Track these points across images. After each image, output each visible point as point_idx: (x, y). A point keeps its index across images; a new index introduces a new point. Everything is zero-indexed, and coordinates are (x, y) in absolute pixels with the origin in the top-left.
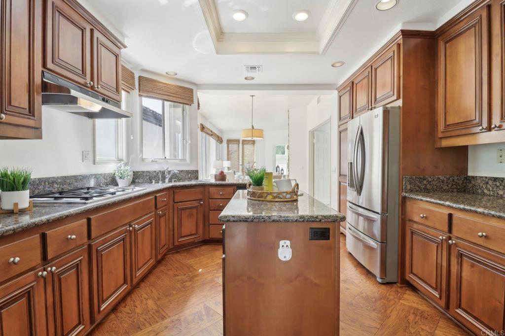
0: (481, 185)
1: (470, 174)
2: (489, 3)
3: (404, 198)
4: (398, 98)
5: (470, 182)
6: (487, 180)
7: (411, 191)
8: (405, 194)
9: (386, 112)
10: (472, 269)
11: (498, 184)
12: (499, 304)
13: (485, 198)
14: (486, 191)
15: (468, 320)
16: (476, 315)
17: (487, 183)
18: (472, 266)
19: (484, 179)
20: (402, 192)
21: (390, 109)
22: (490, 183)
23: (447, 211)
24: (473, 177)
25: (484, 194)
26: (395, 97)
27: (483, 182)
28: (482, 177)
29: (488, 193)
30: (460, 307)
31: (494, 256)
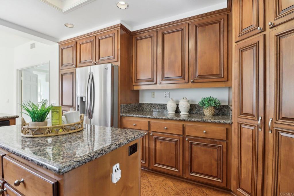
0: (146, 107)
1: (140, 102)
2: (157, 30)
3: (121, 117)
4: (118, 61)
5: (141, 106)
6: (148, 105)
7: (124, 112)
8: (122, 114)
9: (113, 68)
10: (161, 144)
11: (153, 106)
12: (173, 155)
13: (148, 113)
14: (147, 110)
15: (161, 167)
16: (163, 163)
17: (148, 106)
18: (161, 143)
19: (147, 104)
20: (120, 113)
21: (114, 66)
22: (149, 106)
23: (147, 120)
24: (142, 104)
25: (147, 111)
26: (116, 60)
27: (147, 106)
28: (146, 104)
29: (149, 110)
30: (155, 163)
31: (171, 136)
